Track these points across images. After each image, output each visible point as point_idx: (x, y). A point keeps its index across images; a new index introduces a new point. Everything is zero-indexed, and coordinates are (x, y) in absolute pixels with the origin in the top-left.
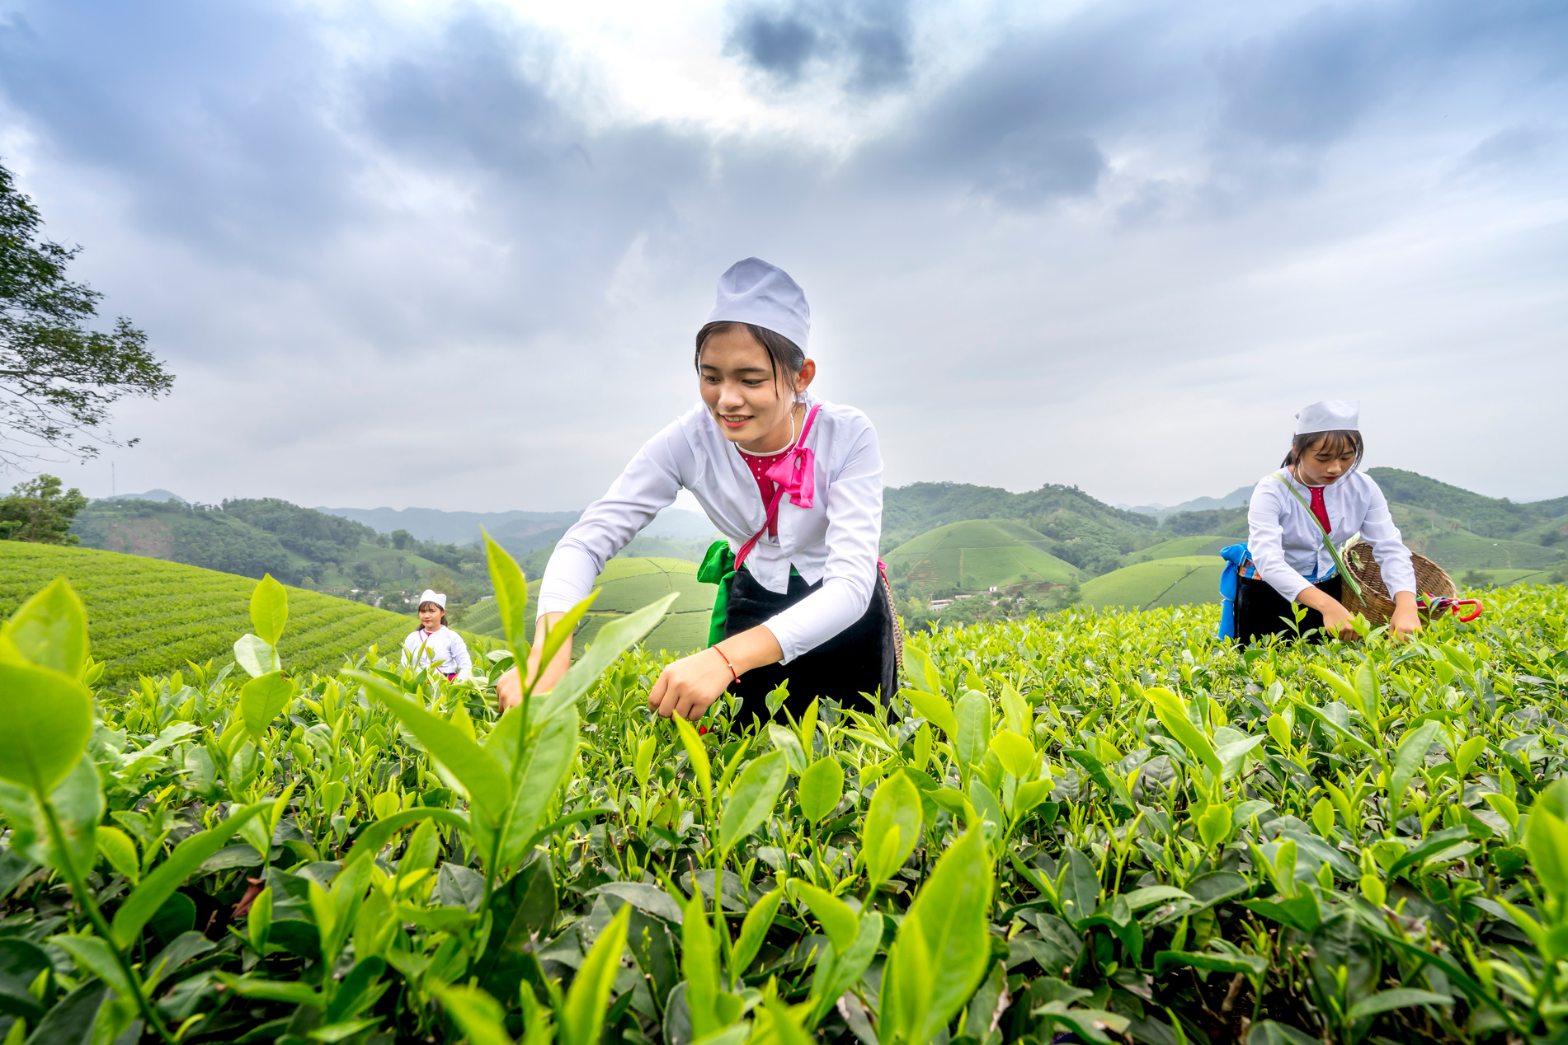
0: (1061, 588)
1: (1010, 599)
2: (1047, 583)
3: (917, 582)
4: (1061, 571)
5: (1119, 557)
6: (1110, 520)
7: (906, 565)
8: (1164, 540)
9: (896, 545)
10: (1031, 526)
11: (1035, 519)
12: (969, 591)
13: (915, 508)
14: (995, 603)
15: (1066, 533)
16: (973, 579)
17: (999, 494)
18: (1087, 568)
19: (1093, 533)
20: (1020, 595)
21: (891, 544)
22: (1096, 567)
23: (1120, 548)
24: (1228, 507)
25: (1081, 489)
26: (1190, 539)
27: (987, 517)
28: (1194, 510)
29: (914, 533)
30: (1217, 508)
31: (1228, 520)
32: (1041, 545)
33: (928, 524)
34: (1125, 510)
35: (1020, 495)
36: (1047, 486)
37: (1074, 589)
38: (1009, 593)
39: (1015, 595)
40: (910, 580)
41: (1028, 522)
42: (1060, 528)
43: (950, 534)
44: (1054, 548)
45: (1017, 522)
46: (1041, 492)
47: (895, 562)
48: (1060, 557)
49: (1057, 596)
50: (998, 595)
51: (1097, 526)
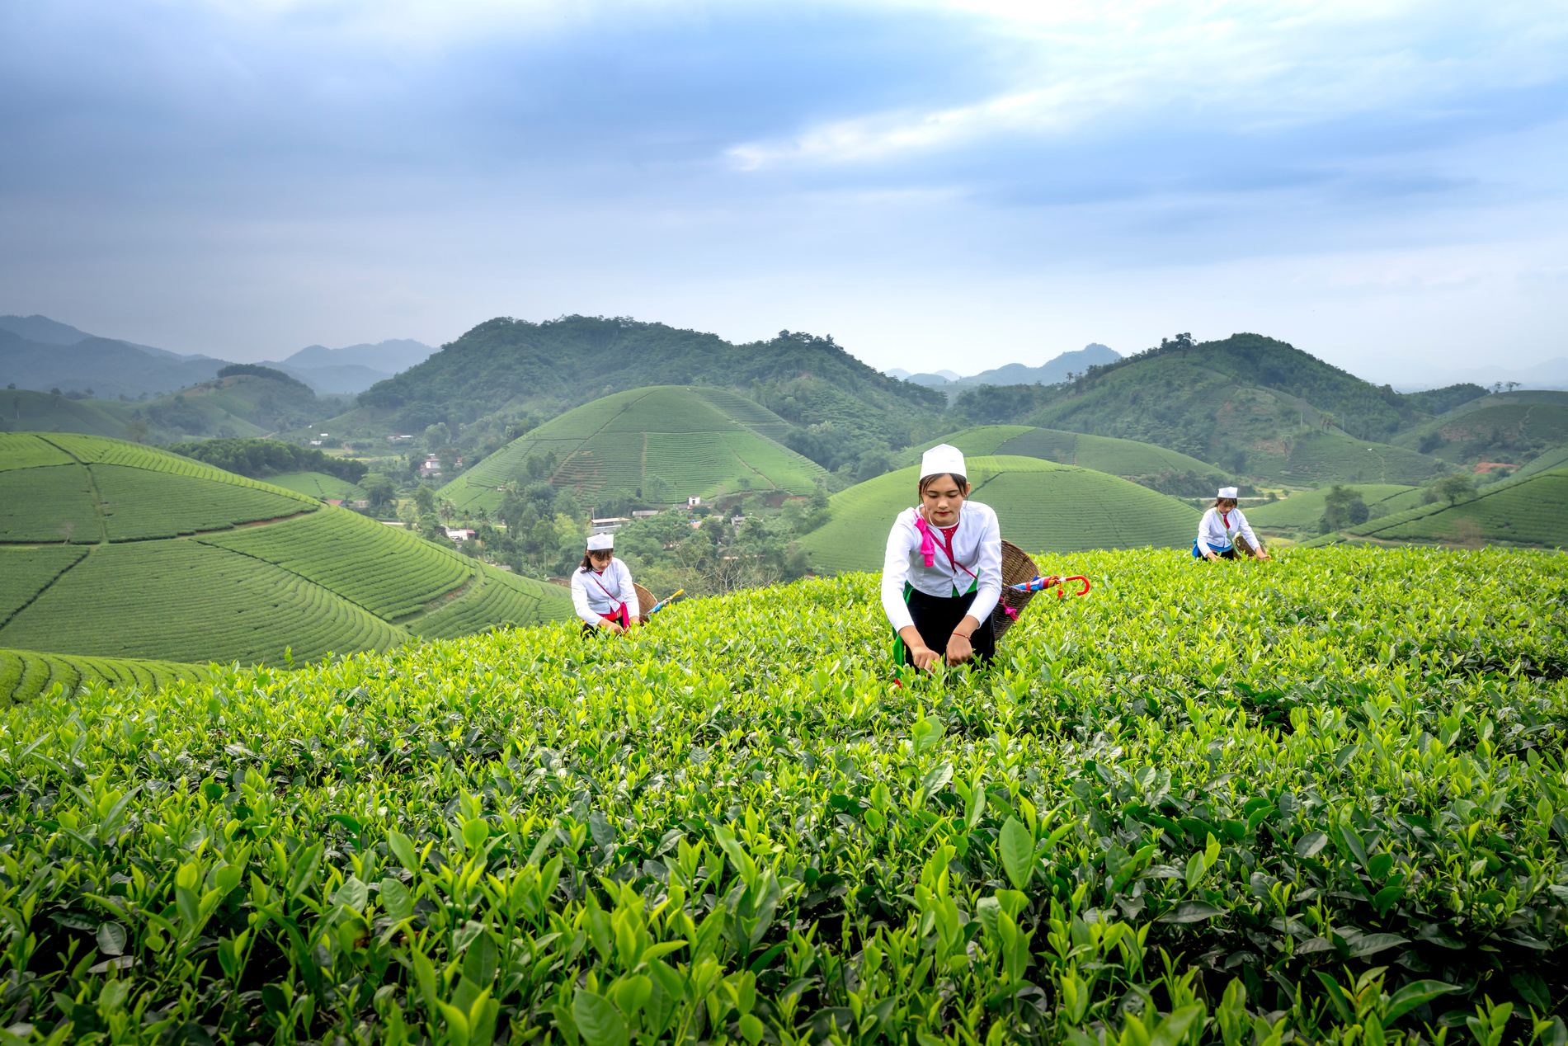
0: (799, 501)
1: (721, 518)
2: (779, 493)
3: (569, 488)
4: (800, 474)
5: (889, 454)
6: (877, 395)
7: (551, 458)
8: (955, 430)
9: (535, 423)
10: (758, 399)
11: (765, 389)
12: (657, 504)
13: (567, 361)
14: (697, 524)
15: (811, 412)
16: (662, 484)
17: (709, 343)
18: (841, 470)
19: (851, 415)
20: (738, 511)
21: (524, 422)
22: (855, 469)
23: (890, 440)
24: (1046, 383)
25: (837, 342)
26: (991, 429)
27: (687, 381)
28: (1000, 383)
29: (565, 403)
30: (1031, 382)
31: (1046, 401)
32: (772, 432)
33: (590, 388)
34: (901, 379)
35: (743, 347)
36: (784, 334)
37: (820, 503)
38: (719, 508)
39: (728, 511)
40: (557, 485)
41: (753, 392)
42: (801, 405)
43: (626, 408)
44: (791, 437)
45: (736, 391)
46: (774, 342)
47: (532, 453)
48: (801, 452)
49: (793, 514)
50: (702, 512)
51: (859, 403)
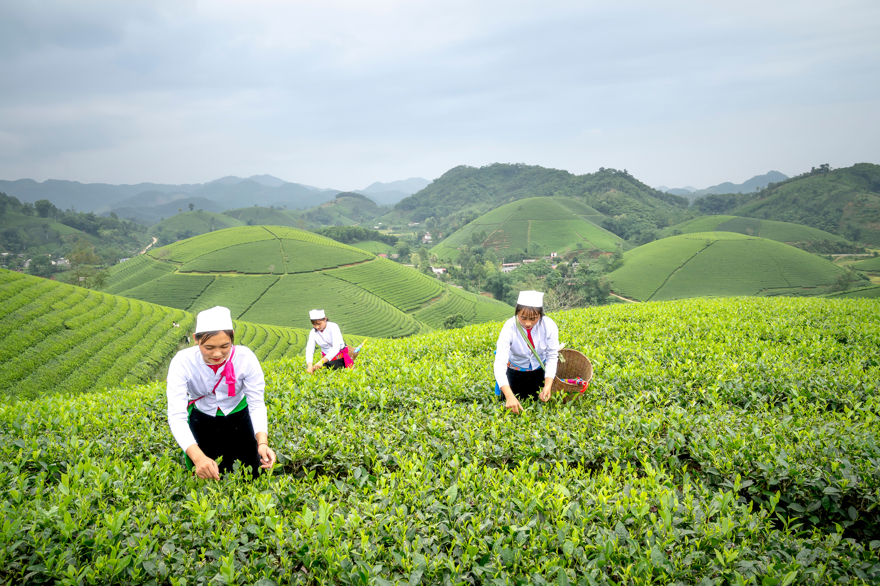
0: (608, 255)
1: (567, 263)
2: (597, 251)
3: (492, 248)
4: (608, 241)
5: (656, 231)
6: (651, 200)
7: (483, 234)
8: (692, 218)
9: (476, 216)
10: (587, 203)
11: (591, 198)
12: (533, 256)
13: (492, 186)
14: (554, 267)
15: (615, 209)
16: (538, 247)
17: (562, 176)
18: (630, 239)
19: (636, 210)
20: (576, 260)
21: (471, 216)
22: (637, 239)
23: (657, 224)
24: (744, 193)
25: (629, 173)
26: (713, 217)
27: (552, 194)
28: (719, 193)
29: (491, 206)
30: (736, 192)
31: (744, 202)
32: (594, 220)
33: (503, 199)
34: (664, 192)
35: (580, 177)
36: (602, 169)
37: (618, 257)
38: (566, 259)
39: (571, 260)
40: (486, 247)
41: (585, 199)
42: (610, 206)
43: (520, 209)
44: (605, 222)
45: (577, 199)
46: (597, 174)
47: (474, 231)
48: (609, 230)
49: (604, 261)
50: (558, 260)
51: (641, 205)
